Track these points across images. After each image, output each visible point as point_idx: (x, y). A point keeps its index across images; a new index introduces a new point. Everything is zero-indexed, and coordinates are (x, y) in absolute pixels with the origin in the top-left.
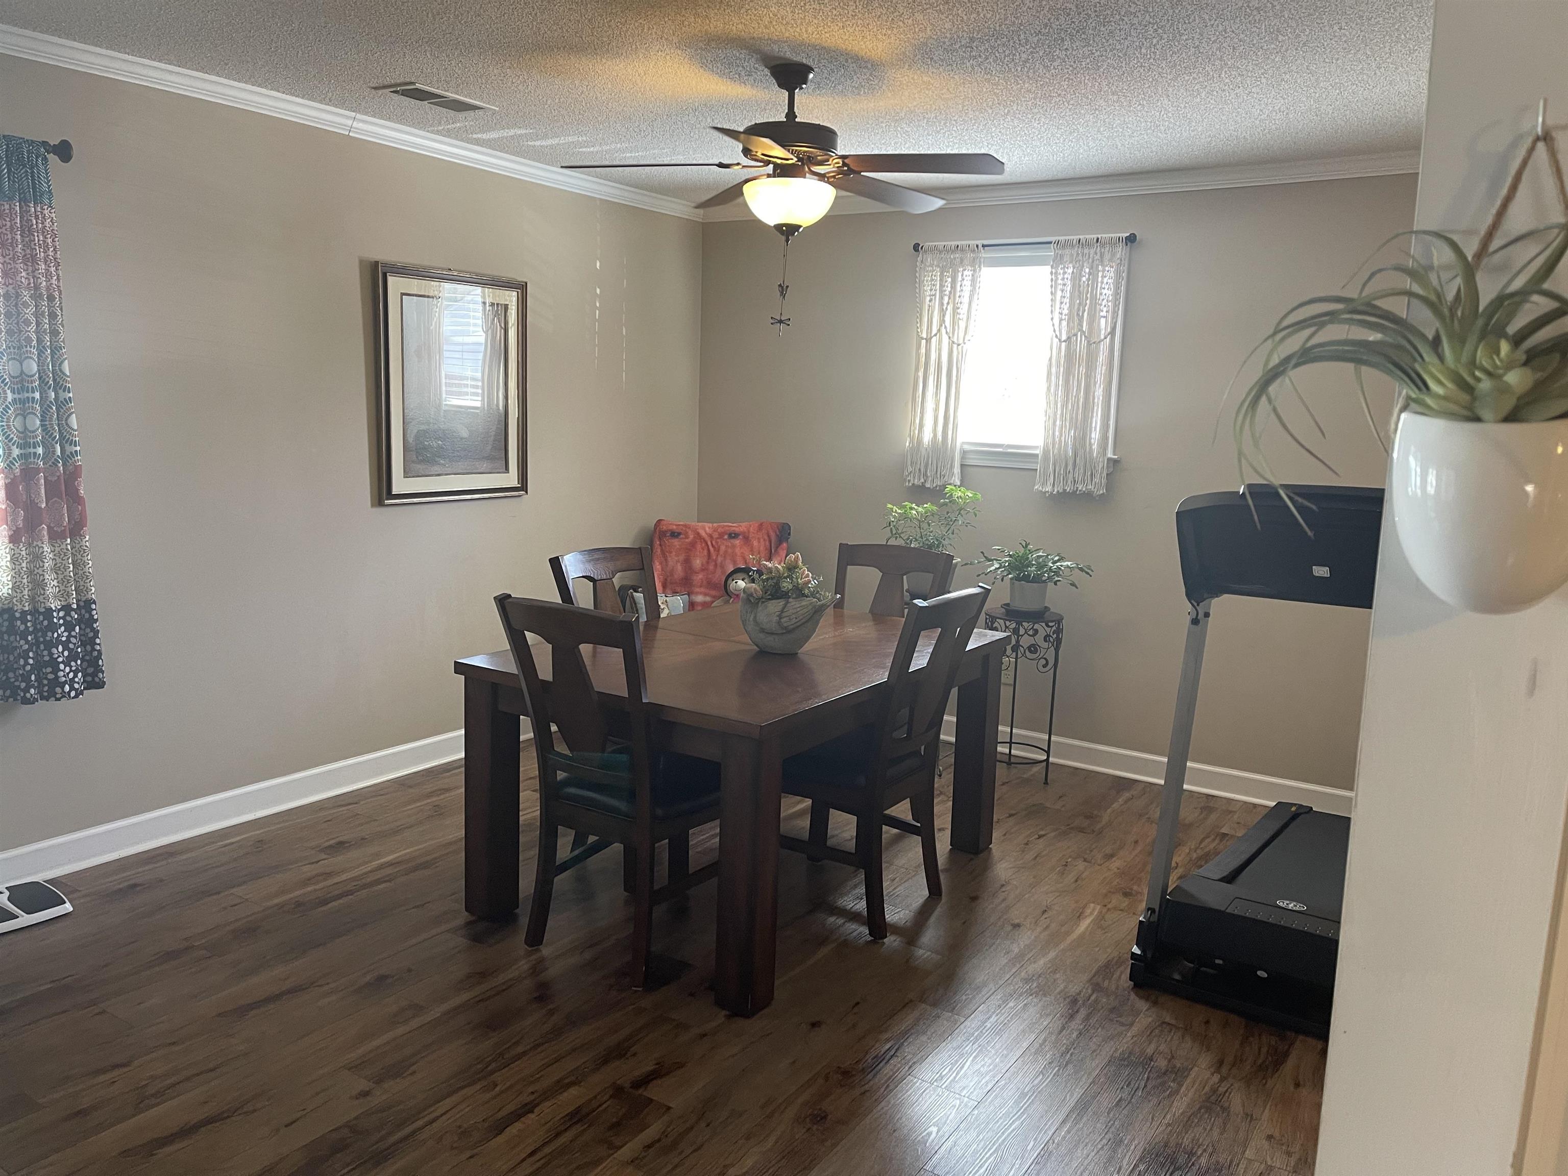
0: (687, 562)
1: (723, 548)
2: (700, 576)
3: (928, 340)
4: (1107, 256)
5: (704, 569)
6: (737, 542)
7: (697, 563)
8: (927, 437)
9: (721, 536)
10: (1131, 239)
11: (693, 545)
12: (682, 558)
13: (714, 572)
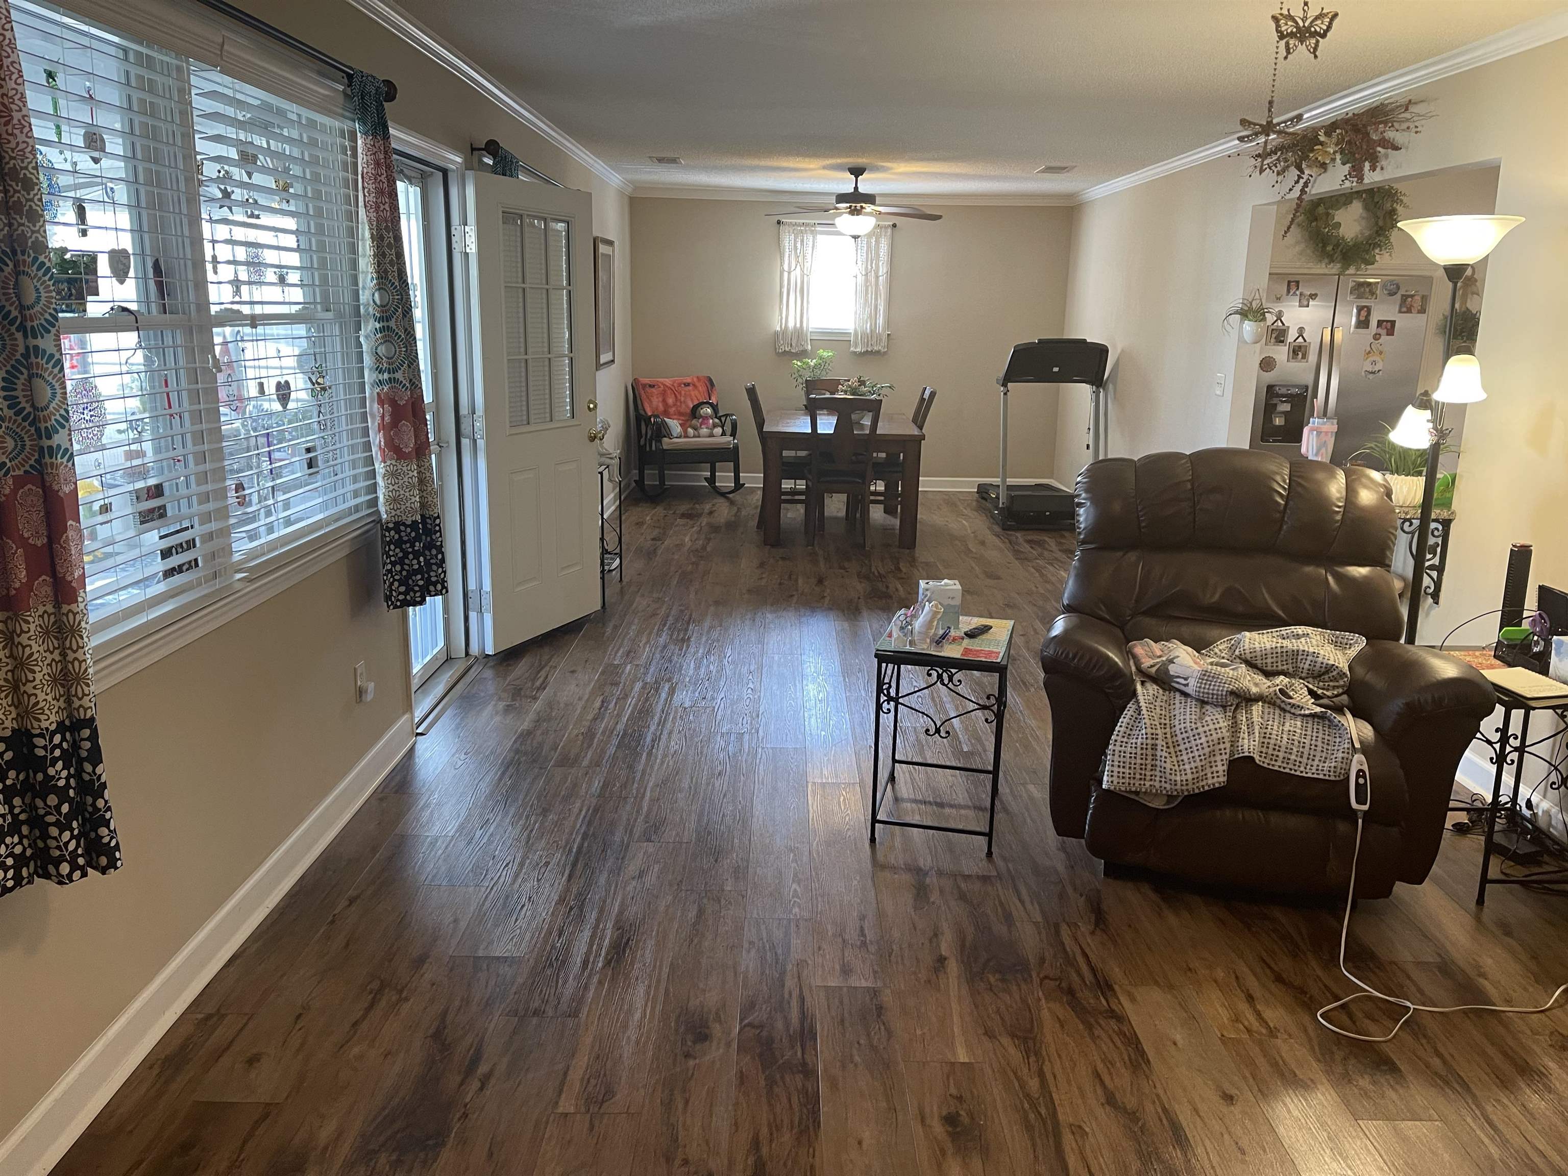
0: (664, 401)
1: (683, 393)
2: (674, 409)
3: (789, 273)
4: (883, 234)
5: (675, 405)
6: (690, 388)
7: (670, 401)
8: (791, 325)
9: (679, 385)
10: (894, 226)
11: (665, 391)
12: (661, 399)
13: (681, 406)
